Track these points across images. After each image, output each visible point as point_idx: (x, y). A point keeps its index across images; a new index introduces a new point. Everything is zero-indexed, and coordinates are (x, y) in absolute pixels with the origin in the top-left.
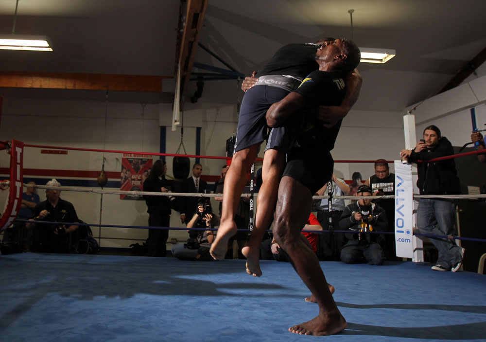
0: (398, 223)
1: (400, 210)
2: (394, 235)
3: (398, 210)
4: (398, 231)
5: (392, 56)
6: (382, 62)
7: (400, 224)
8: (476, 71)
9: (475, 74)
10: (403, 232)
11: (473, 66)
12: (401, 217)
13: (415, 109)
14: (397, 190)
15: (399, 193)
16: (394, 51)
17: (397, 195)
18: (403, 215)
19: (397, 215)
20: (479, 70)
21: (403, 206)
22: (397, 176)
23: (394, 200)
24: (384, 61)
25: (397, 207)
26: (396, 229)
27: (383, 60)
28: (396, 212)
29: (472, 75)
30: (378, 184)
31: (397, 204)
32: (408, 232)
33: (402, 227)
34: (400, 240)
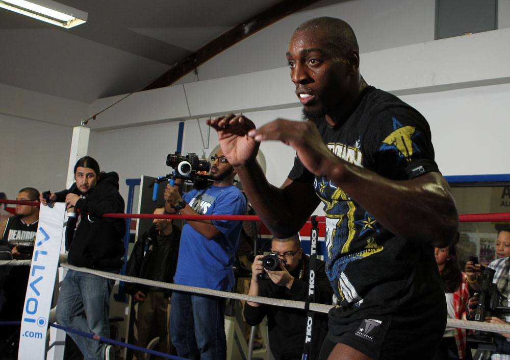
0: (29, 306)
1: (36, 286)
2: (18, 327)
3: (32, 285)
4: (26, 320)
5: (80, 22)
6: (66, 27)
7: (31, 309)
8: (197, 68)
9: (196, 73)
10: (33, 321)
11: (195, 60)
12: (34, 296)
13: (94, 117)
14: (37, 252)
15: (40, 256)
16: (86, 14)
17: (36, 260)
18: (38, 294)
19: (30, 293)
20: (202, 68)
21: (41, 278)
22: (41, 229)
23: (30, 267)
24: (69, 26)
25: (31, 279)
26: (25, 315)
27: (68, 23)
28: (29, 289)
29: (191, 74)
30: (19, 232)
31: (33, 275)
32: (42, 322)
33: (34, 313)
34: (28, 334)
